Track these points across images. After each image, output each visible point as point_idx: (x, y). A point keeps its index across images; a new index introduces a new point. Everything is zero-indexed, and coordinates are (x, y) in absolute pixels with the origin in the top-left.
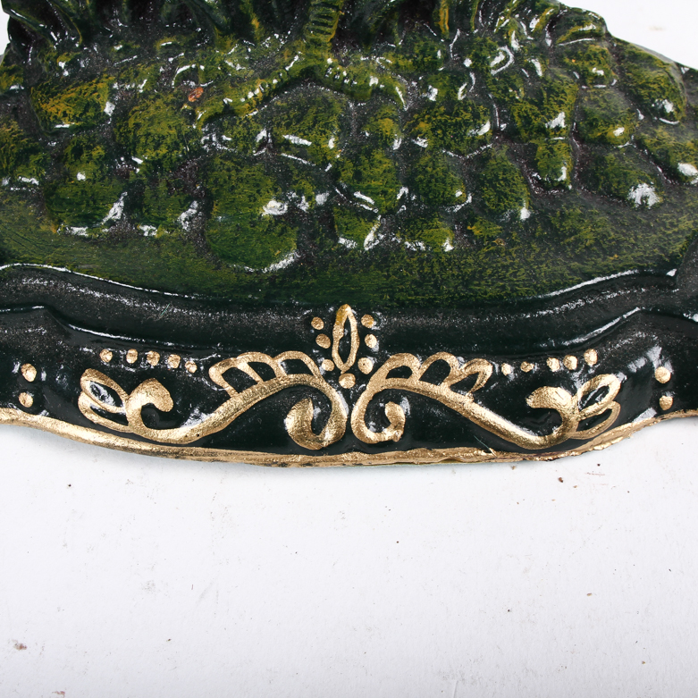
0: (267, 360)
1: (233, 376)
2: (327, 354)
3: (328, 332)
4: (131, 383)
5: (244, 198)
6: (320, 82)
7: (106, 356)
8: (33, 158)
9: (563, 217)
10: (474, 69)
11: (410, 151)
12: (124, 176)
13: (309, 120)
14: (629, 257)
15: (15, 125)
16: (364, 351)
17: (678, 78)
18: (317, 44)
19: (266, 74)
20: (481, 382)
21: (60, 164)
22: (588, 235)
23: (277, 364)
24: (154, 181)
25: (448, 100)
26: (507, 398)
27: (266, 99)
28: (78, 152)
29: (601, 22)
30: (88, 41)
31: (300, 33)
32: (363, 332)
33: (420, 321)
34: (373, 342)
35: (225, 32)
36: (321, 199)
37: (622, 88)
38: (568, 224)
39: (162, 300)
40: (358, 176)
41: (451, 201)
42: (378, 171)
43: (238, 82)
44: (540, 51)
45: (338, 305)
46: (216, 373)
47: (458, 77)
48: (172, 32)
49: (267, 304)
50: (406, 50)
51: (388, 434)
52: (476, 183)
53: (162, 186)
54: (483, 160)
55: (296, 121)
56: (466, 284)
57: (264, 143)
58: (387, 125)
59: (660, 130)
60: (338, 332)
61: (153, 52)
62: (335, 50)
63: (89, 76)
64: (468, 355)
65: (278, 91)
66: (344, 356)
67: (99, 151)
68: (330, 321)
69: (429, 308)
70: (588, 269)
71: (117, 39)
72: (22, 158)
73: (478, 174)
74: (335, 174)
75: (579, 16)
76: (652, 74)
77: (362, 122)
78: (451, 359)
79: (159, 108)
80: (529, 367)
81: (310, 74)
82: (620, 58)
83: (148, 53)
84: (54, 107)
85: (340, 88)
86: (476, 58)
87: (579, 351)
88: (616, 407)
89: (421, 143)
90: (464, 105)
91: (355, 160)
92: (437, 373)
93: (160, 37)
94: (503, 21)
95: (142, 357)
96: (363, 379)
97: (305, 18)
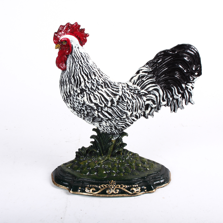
0: (105, 185)
1: (101, 187)
2: (110, 185)
3: (111, 183)
4: (91, 188)
5: (101, 171)
6: (109, 160)
7: (88, 186)
8: (79, 168)
9: (134, 173)
10: (125, 159)
11: (118, 166)
12: (89, 169)
13: (108, 164)
14: (141, 176)
15: (77, 165)
16: (114, 184)
17: (147, 160)
18: (108, 156)
19: (103, 160)
20: (126, 187)
21: (82, 169)
22: (137, 175)
23: (106, 186)
24: (92, 170)
25: (122, 162)
26: (129, 189)
27: (103, 162)
28: (84, 167)
29: (138, 154)
30: (85, 157)
31: (107, 155)
32: (114, 183)
33: (120, 182)
34: (115, 184)
35: (99, 155)
36: (109, 171)
37: (140, 161)
38: (135, 173)
39: (94, 180)
40: (113, 169)
41: (123, 171)
42: (115, 168)
43: (100, 160)
44: (132, 157)
45: (111, 180)
46: (99, 187)
47: (123, 160)
48: (94, 156)
49: (104, 180)
50: (118, 157)
51: (117, 192)
52: (125, 170)
53: (93, 170)
54: (126, 168)
55: (107, 164)
56: (124, 178)
57: (103, 166)
58: (116, 164)
59: (145, 165)
60: (112, 183)
61: (92, 158)
62: (110, 157)
63: (85, 160)
64: (125, 185)
65: (104, 161)
66: (112, 185)
67: (86, 167)
68: (111, 182)
69: (121, 180)
70: (137, 177)
71: (88, 157)
72: (78, 168)
73: (125, 169)
74: (111, 169)
75: (136, 154)
76: (144, 160)
77: (113, 164)
78: (123, 185)
79: (92, 163)
80: (131, 186)
81: (108, 160)
82: (140, 158)
83: (91, 158)
84: (81, 163)
85: (111, 161)
86: (125, 158)
87: (136, 185)
88: (140, 190)
89: (119, 166)
90: (124, 162)
91: (113, 168)
92: (121, 186)
93: (92, 156)
94: (127, 154)
95: (92, 186)
96: (114, 187)
97: (107, 154)
